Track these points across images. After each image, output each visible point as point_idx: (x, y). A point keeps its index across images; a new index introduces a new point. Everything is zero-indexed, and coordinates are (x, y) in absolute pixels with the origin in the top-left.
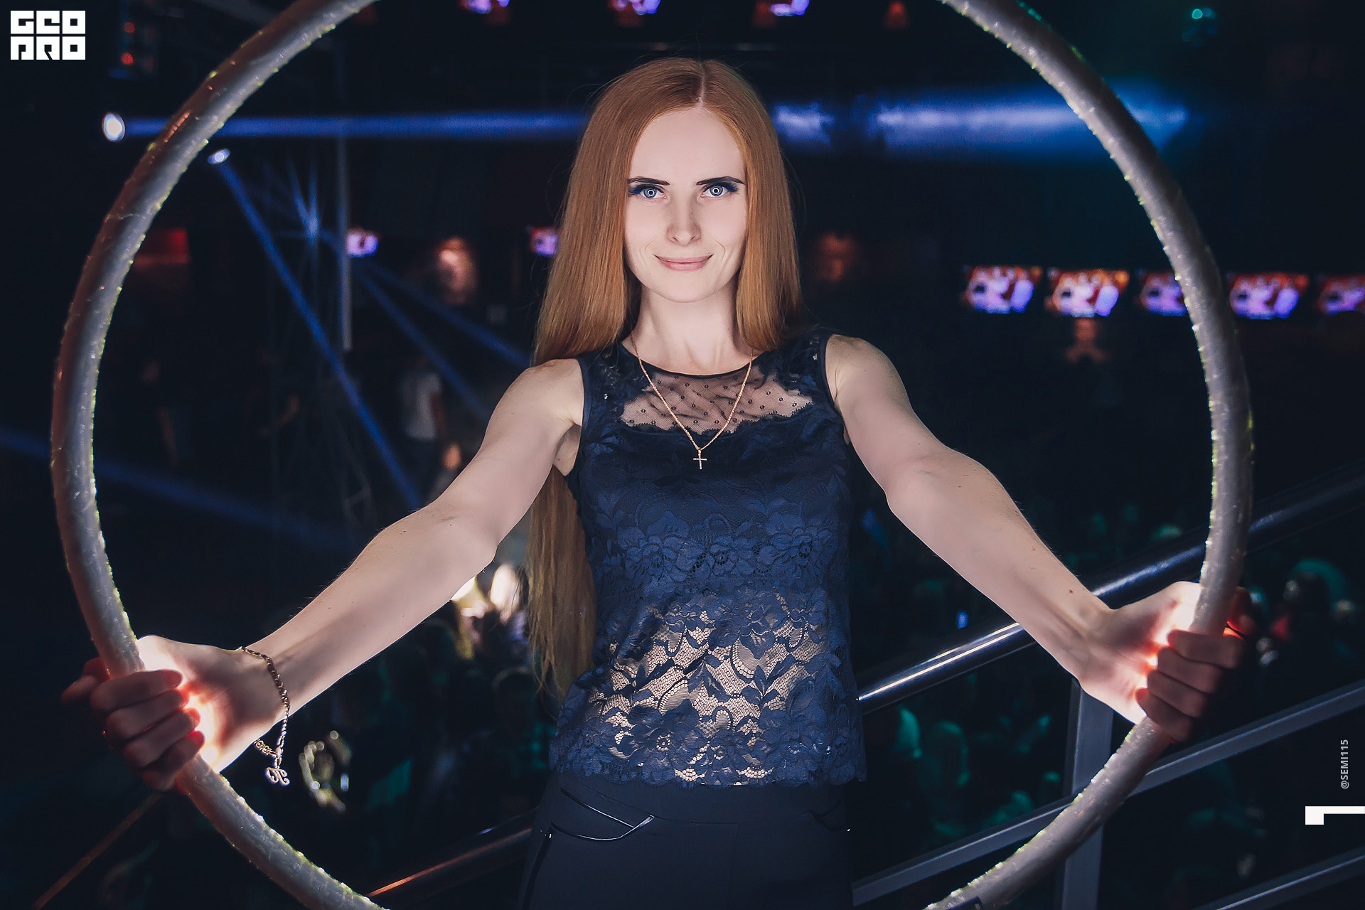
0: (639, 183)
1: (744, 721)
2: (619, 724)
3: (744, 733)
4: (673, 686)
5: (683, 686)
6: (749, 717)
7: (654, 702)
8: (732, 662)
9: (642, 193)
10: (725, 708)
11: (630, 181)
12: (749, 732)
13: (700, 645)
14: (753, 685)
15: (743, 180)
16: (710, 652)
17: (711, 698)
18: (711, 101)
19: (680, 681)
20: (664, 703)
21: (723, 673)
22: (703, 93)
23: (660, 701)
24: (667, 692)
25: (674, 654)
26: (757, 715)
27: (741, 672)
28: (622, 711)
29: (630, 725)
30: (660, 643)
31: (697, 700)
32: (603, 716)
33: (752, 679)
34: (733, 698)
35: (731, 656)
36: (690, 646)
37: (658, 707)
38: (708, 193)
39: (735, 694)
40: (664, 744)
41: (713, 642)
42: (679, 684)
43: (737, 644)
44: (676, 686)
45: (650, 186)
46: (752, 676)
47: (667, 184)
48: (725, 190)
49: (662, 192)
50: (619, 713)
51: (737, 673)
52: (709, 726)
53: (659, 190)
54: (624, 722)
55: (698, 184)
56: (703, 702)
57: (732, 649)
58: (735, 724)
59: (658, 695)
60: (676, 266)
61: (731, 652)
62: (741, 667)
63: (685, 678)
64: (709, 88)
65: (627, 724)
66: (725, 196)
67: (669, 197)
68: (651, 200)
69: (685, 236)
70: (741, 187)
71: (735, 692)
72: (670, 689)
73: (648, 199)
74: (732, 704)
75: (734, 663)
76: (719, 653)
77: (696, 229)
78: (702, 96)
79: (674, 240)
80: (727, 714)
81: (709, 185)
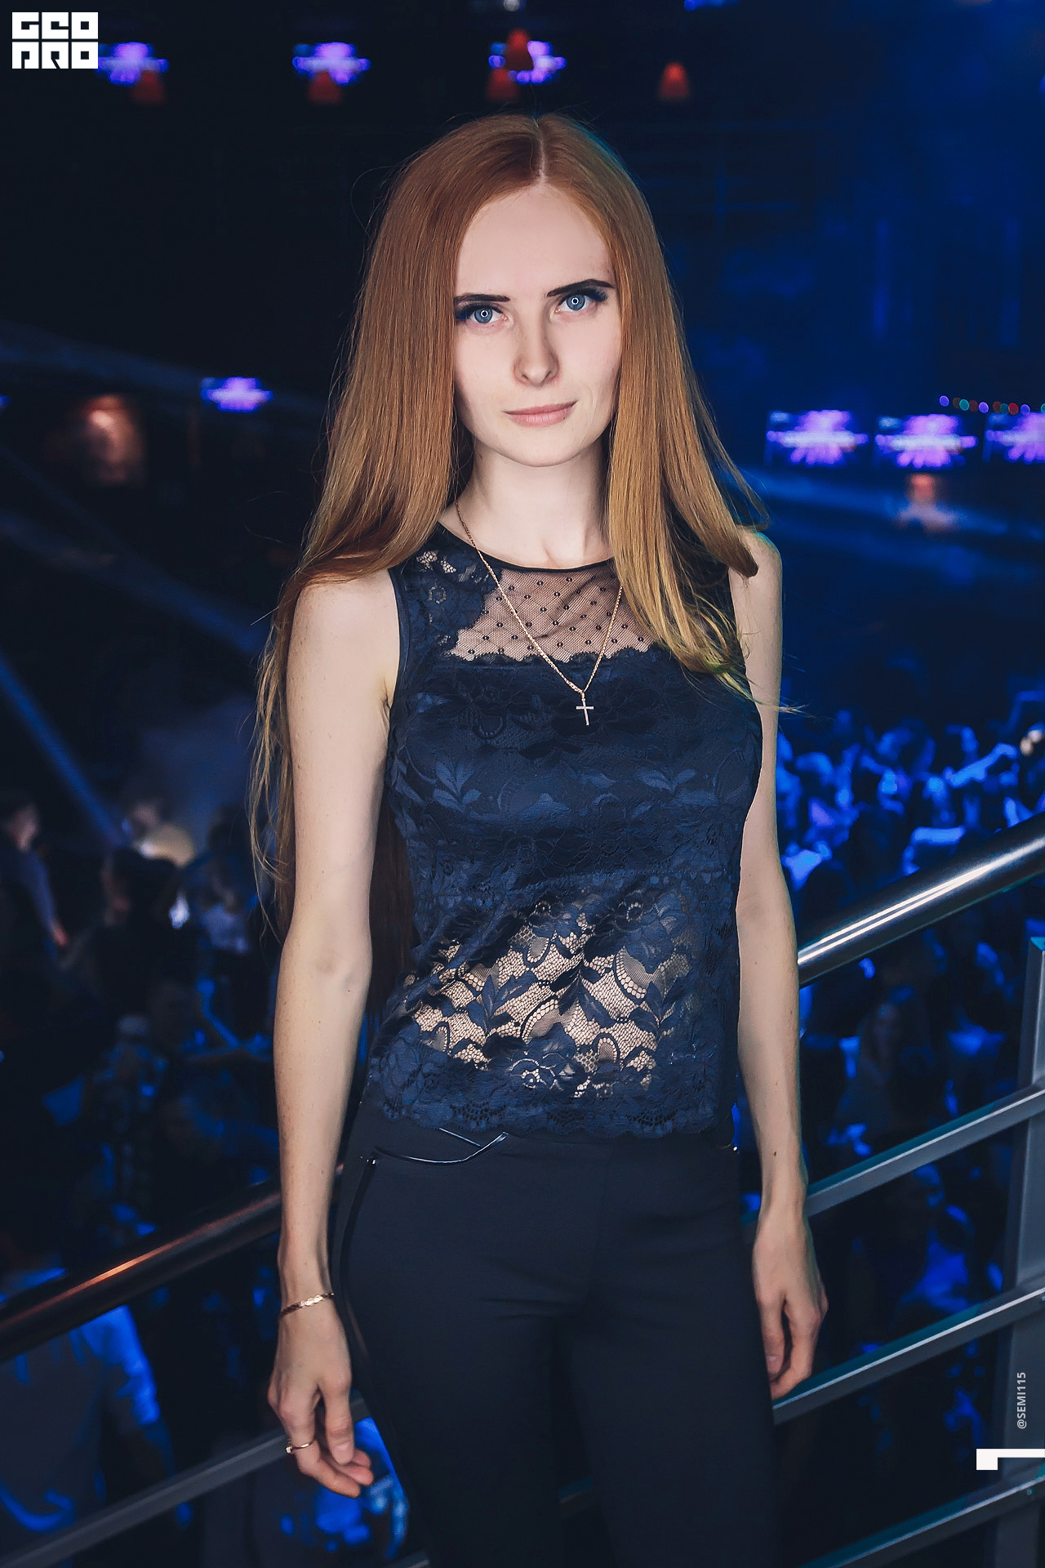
0: (467, 303)
1: (635, 1053)
2: (472, 1060)
3: (636, 1068)
4: (539, 1006)
5: (552, 1007)
6: (641, 1048)
7: (514, 1028)
8: (616, 977)
9: (473, 318)
10: (609, 1036)
11: (457, 300)
12: (642, 1067)
13: (573, 955)
14: (644, 1006)
15: (613, 283)
16: (586, 964)
17: (590, 1023)
18: (556, 175)
19: (548, 1000)
20: (529, 1027)
21: (604, 991)
22: (543, 163)
23: (523, 1026)
24: (532, 1014)
25: (535, 965)
26: (653, 1047)
27: (629, 990)
28: (475, 1042)
29: (485, 1060)
30: (518, 949)
31: (572, 1024)
32: (450, 1049)
33: (643, 999)
34: (619, 1022)
35: (615, 968)
36: (561, 956)
37: (521, 1035)
38: (565, 307)
39: (622, 1018)
40: (532, 1080)
41: (590, 951)
42: (548, 1004)
43: (622, 953)
44: (543, 1007)
45: (484, 306)
46: (643, 996)
47: (506, 299)
48: (587, 301)
49: (500, 312)
50: (471, 1045)
51: (624, 991)
52: (588, 1058)
53: (496, 310)
54: (478, 1057)
55: (550, 294)
56: (579, 1028)
57: (615, 958)
58: (624, 1056)
59: (520, 1019)
60: (532, 418)
61: (614, 963)
62: (629, 985)
63: (554, 997)
64: (552, 155)
65: (483, 1059)
66: (588, 310)
67: (511, 319)
68: (487, 325)
69: (537, 371)
70: (611, 294)
71: (622, 1016)
72: (535, 1010)
73: (482, 325)
74: (616, 1031)
75: (620, 978)
76: (598, 963)
77: (553, 361)
78: (543, 167)
79: (524, 380)
80: (612, 1043)
81: (567, 294)
